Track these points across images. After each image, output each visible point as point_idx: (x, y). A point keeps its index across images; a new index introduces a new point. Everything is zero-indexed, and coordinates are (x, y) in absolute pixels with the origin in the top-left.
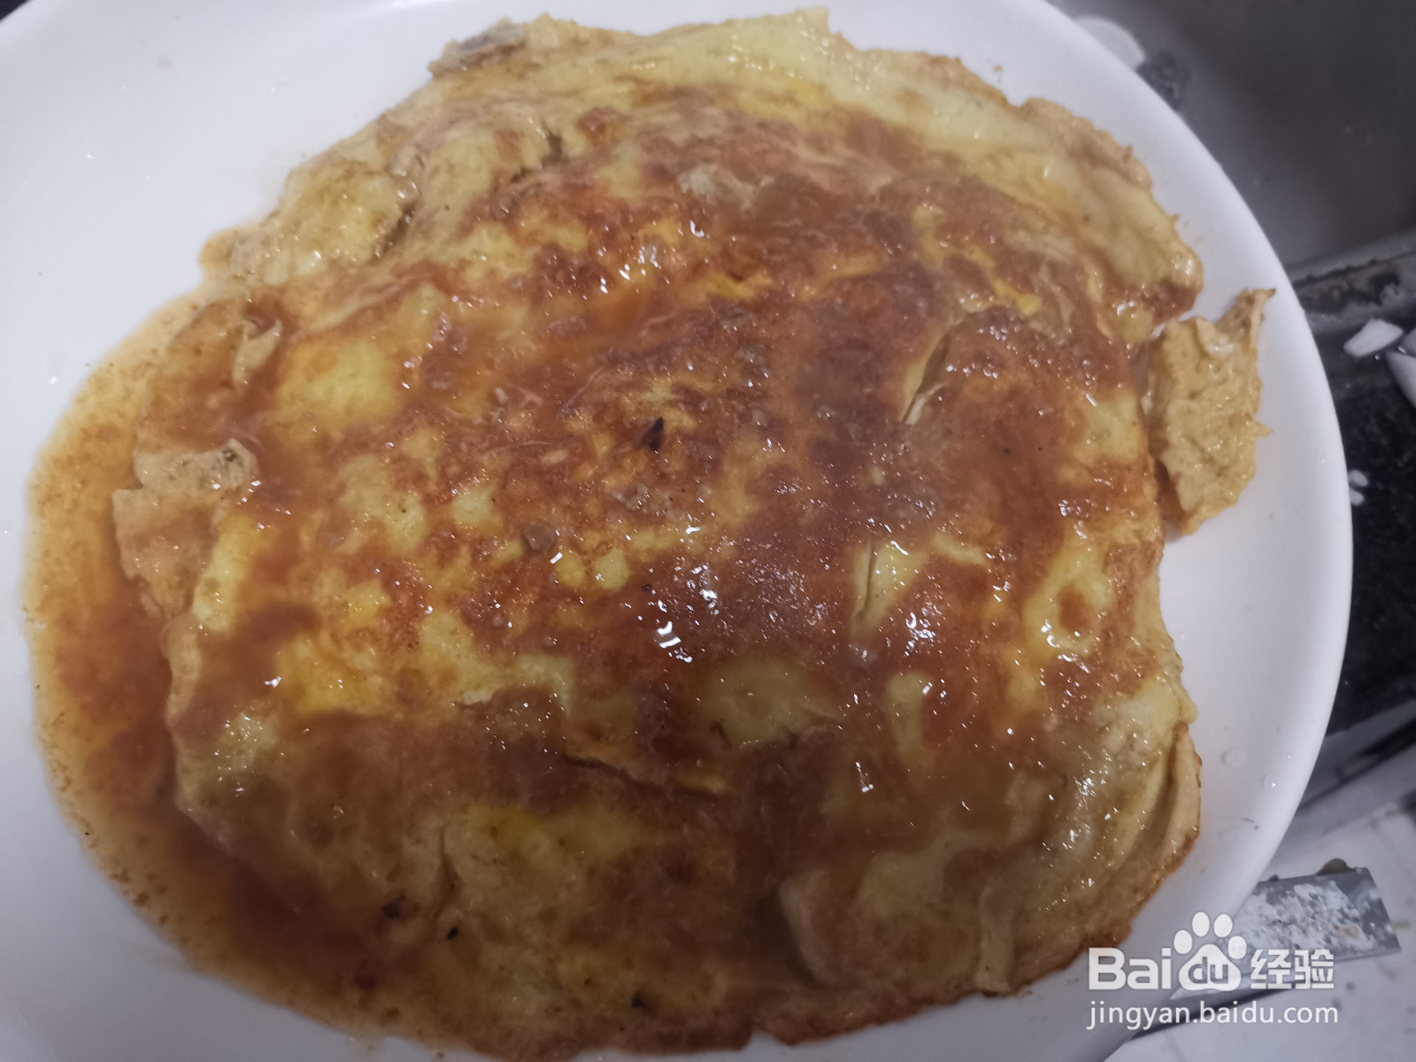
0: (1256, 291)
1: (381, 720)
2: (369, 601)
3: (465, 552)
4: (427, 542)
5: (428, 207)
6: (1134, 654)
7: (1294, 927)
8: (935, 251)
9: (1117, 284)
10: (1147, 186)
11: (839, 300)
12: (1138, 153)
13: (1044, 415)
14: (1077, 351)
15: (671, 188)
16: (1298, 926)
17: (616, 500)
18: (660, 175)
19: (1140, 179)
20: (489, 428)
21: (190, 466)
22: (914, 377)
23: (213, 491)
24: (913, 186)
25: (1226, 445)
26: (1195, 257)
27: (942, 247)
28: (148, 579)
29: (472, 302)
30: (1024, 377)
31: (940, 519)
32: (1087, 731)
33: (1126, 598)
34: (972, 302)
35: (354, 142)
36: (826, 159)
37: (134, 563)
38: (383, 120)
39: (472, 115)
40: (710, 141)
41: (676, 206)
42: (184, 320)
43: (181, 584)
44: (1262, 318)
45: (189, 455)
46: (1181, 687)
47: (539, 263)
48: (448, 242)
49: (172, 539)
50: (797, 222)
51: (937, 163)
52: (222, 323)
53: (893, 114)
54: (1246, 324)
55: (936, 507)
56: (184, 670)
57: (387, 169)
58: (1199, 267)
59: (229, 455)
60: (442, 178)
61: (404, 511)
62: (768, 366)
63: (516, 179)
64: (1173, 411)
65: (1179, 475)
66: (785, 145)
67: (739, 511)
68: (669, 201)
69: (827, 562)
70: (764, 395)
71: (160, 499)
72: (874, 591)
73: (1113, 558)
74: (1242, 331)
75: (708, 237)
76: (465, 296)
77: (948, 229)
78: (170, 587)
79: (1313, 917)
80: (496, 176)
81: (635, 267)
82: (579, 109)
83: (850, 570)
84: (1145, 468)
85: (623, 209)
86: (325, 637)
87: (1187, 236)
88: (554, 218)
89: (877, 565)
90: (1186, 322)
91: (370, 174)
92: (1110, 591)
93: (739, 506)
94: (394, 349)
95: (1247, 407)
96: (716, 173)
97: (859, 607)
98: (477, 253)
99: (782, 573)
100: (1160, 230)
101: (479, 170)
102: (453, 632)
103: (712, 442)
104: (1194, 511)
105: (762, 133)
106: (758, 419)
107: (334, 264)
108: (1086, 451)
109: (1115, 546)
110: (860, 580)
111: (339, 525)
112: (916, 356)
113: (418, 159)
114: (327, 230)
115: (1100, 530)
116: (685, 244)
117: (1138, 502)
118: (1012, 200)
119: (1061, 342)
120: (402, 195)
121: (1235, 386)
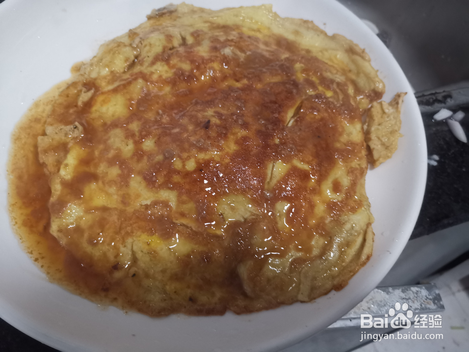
0: (401, 93)
1: (116, 209)
2: (115, 172)
3: (145, 158)
4: (134, 155)
5: (142, 56)
6: (355, 201)
7: (410, 300)
8: (301, 77)
9: (358, 90)
10: (369, 61)
11: (269, 89)
12: (367, 51)
13: (332, 127)
14: (343, 108)
15: (218, 53)
16: (411, 300)
17: (194, 143)
18: (215, 49)
19: (367, 58)
20: (156, 122)
21: (62, 130)
22: (290, 113)
23: (69, 138)
24: (295, 58)
25: (389, 139)
26: (383, 83)
27: (303, 76)
28: (47, 163)
29: (154, 84)
30: (326, 115)
31: (296, 155)
32: (338, 223)
33: (354, 184)
34: (310, 92)
35: (121, 37)
36: (268, 49)
37: (43, 158)
38: (130, 30)
39: (158, 30)
40: (232, 40)
41: (219, 58)
42: (64, 87)
43: (57, 165)
44: (403, 101)
45: (63, 127)
46: (370, 212)
47: (175, 74)
48: (148, 67)
49: (55, 152)
50: (257, 66)
51: (303, 52)
52: (76, 88)
53: (291, 37)
54: (397, 103)
55: (294, 151)
56: (55, 190)
57: (131, 45)
58: (384, 86)
59: (75, 127)
60: (147, 48)
61: (127, 145)
62: (245, 107)
63: (171, 49)
64: (373, 129)
65: (374, 149)
66: (255, 43)
67: (232, 149)
68: (217, 57)
69: (259, 166)
70: (243, 115)
71: (53, 139)
72: (273, 176)
73: (351, 171)
74: (396, 105)
75: (229, 68)
76: (152, 83)
77: (304, 71)
78: (53, 166)
79: (417, 298)
80: (164, 48)
81: (205, 77)
82: (192, 30)
83: (266, 169)
84: (363, 146)
85: (203, 58)
86: (100, 183)
87: (381, 76)
88: (181, 61)
89: (275, 168)
90: (379, 103)
91: (125, 46)
92: (349, 181)
93: (232, 147)
94: (128, 97)
95: (396, 128)
96: (233, 49)
97: (268, 180)
98: (156, 70)
99: (244, 168)
100: (372, 74)
101: (159, 46)
102: (140, 183)
103: (225, 128)
104: (378, 160)
105: (249, 40)
106: (240, 122)
107: (112, 72)
108: (344, 138)
109: (351, 168)
110: (269, 172)
111: (107, 149)
112: (291, 107)
113: (140, 42)
114: (110, 62)
115: (347, 162)
116: (221, 70)
117: (360, 155)
118: (327, 64)
119: (338, 105)
120: (135, 53)
121: (393, 122)
